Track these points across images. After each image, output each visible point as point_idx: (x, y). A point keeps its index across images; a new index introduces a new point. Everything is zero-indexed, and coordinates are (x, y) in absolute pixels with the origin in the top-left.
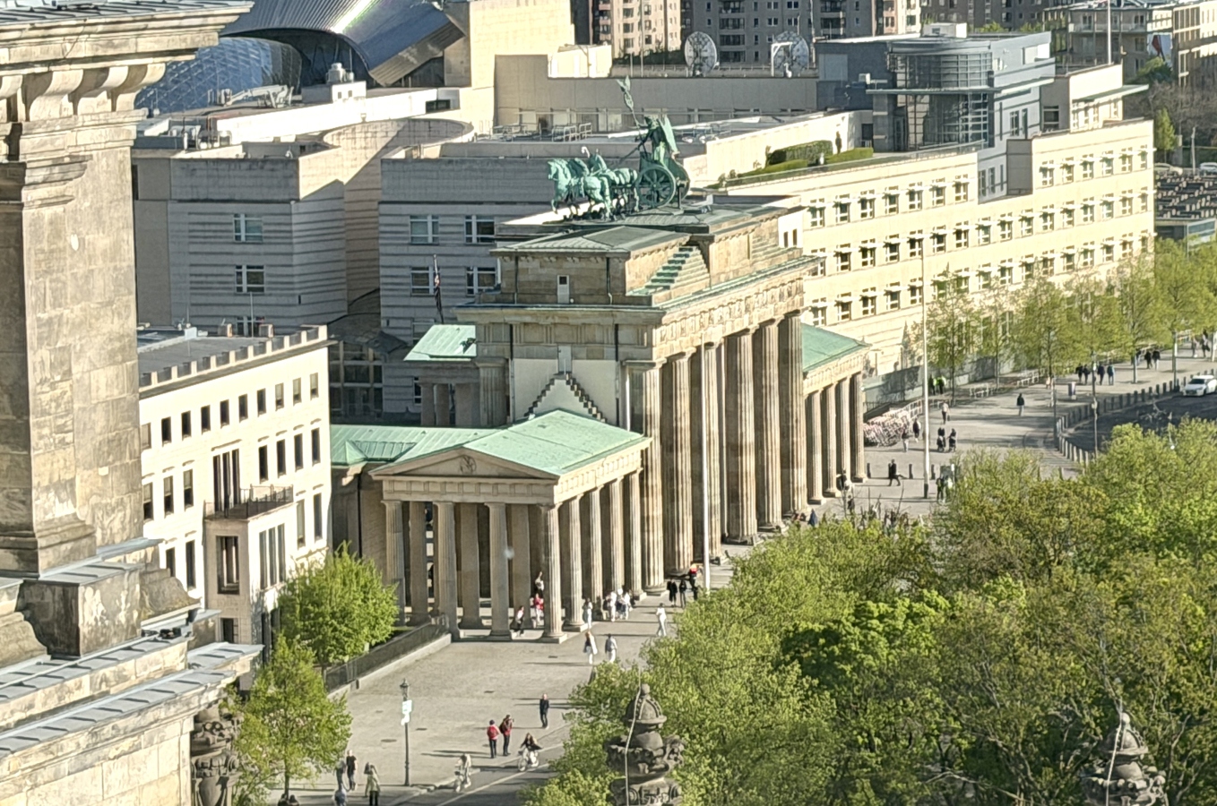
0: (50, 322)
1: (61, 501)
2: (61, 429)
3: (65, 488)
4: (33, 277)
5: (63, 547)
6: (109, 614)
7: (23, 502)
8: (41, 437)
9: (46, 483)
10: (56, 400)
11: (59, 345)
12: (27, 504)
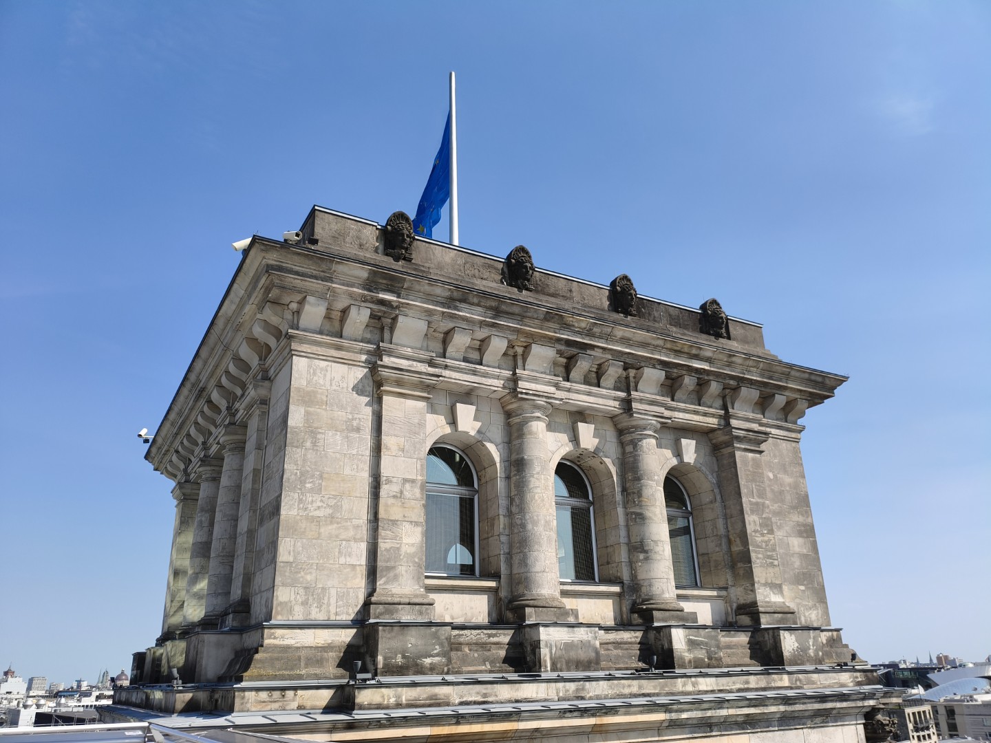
0: (757, 504)
1: (774, 593)
2: (770, 557)
3: (777, 588)
4: (744, 480)
5: (776, 615)
6: (803, 649)
7: (752, 591)
8: (758, 558)
9: (763, 582)
10: (767, 542)
11: (764, 516)
12: (753, 591)
